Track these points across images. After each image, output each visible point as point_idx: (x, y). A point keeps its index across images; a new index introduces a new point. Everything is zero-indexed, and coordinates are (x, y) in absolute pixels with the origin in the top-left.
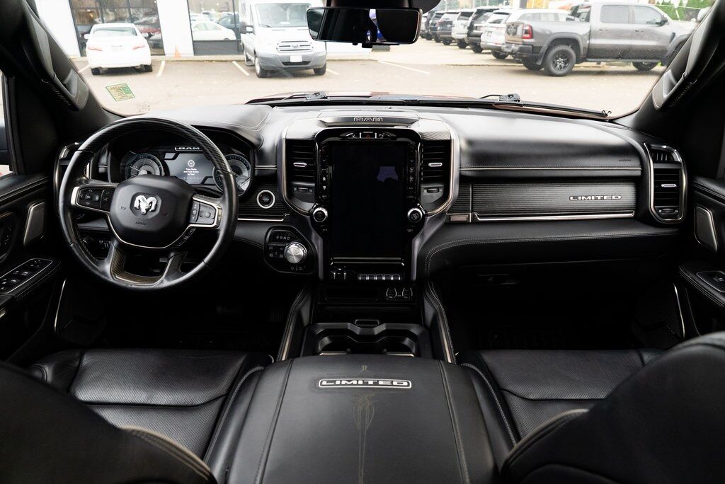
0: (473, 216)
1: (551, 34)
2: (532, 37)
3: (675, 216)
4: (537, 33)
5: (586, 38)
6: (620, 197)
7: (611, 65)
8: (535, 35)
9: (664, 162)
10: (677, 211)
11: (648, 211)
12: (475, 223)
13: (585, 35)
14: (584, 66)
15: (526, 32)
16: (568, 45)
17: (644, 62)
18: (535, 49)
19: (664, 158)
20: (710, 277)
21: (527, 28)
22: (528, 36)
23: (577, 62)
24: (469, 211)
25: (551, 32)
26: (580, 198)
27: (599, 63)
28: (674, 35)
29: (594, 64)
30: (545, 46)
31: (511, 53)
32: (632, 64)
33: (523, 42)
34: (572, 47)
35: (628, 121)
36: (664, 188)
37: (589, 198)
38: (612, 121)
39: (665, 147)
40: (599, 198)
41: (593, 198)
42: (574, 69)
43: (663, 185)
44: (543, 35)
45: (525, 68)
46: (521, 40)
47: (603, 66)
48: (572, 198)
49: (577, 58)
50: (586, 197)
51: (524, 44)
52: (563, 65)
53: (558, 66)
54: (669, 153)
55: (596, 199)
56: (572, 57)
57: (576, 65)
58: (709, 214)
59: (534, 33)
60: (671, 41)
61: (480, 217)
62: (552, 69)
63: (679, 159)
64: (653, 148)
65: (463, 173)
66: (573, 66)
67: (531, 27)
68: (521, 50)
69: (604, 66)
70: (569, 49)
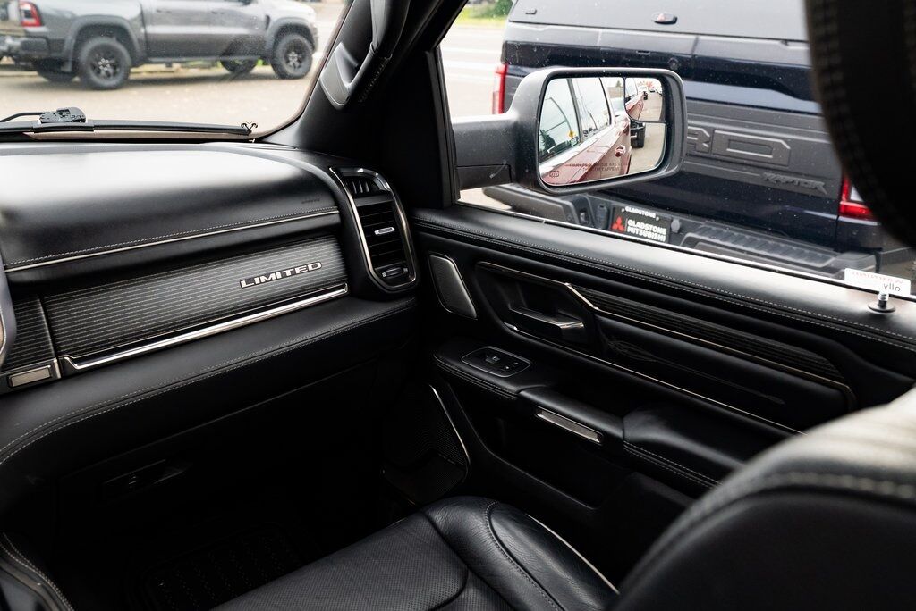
0: (62, 364)
1: (74, 18)
2: (40, 23)
3: (405, 278)
4: (51, 17)
5: (138, 23)
6: (319, 265)
7: (189, 67)
8: (45, 20)
9: (365, 195)
10: (406, 270)
11: (367, 278)
12: (69, 376)
13: (135, 19)
14: (145, 70)
15: (28, 14)
16: (111, 36)
17: (237, 60)
18: (51, 43)
19: (364, 189)
20: (480, 358)
21: (28, 7)
22: (32, 21)
23: (135, 65)
24: (49, 356)
25: (72, 14)
26: (257, 280)
27: (169, 65)
28: (268, 18)
29: (162, 67)
30: (70, 39)
31: (9, 53)
32: (220, 64)
33: (26, 32)
34: (118, 40)
35: (289, 136)
36: (379, 236)
37: (273, 276)
38: (260, 140)
39: (361, 170)
40: (288, 273)
41: (279, 275)
42: (132, 77)
43: (377, 232)
44: (60, 20)
45: (42, 79)
46: (20, 28)
47: (177, 71)
48: (244, 284)
49: (132, 57)
50: (267, 276)
51: (28, 35)
52: (111, 71)
53: (103, 73)
54: (368, 179)
55: (284, 276)
56: (122, 54)
57: (133, 70)
58: (451, 264)
59: (44, 17)
60: (267, 28)
61: (78, 361)
62: (95, 78)
63: (387, 187)
64: (345, 175)
65: (17, 278)
66: (128, 73)
67: (34, 6)
68: (25, 46)
69: (178, 69)
70: (112, 42)
